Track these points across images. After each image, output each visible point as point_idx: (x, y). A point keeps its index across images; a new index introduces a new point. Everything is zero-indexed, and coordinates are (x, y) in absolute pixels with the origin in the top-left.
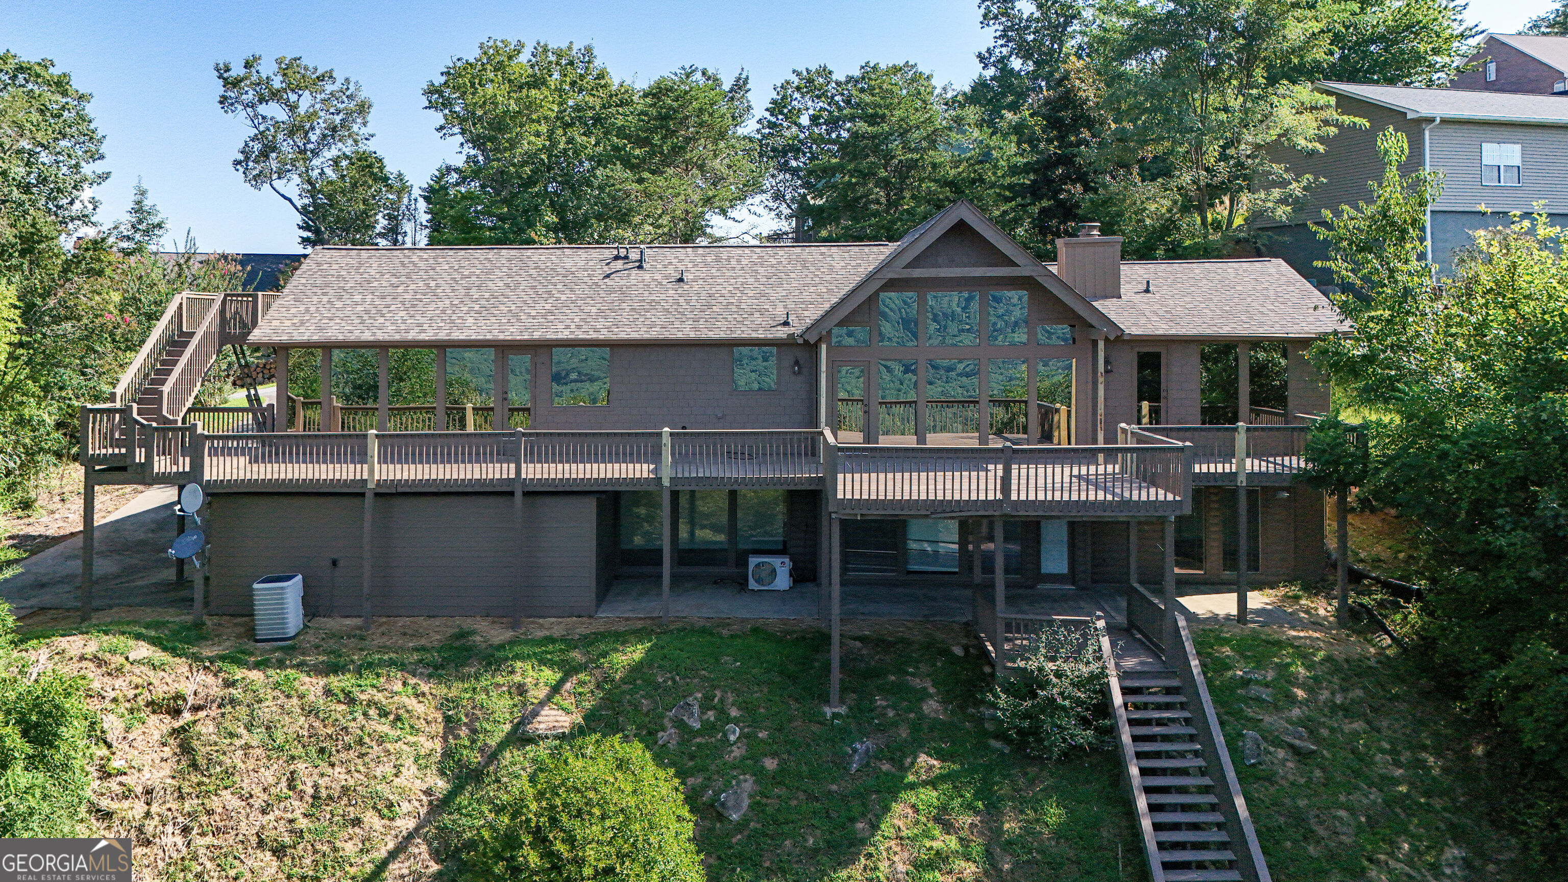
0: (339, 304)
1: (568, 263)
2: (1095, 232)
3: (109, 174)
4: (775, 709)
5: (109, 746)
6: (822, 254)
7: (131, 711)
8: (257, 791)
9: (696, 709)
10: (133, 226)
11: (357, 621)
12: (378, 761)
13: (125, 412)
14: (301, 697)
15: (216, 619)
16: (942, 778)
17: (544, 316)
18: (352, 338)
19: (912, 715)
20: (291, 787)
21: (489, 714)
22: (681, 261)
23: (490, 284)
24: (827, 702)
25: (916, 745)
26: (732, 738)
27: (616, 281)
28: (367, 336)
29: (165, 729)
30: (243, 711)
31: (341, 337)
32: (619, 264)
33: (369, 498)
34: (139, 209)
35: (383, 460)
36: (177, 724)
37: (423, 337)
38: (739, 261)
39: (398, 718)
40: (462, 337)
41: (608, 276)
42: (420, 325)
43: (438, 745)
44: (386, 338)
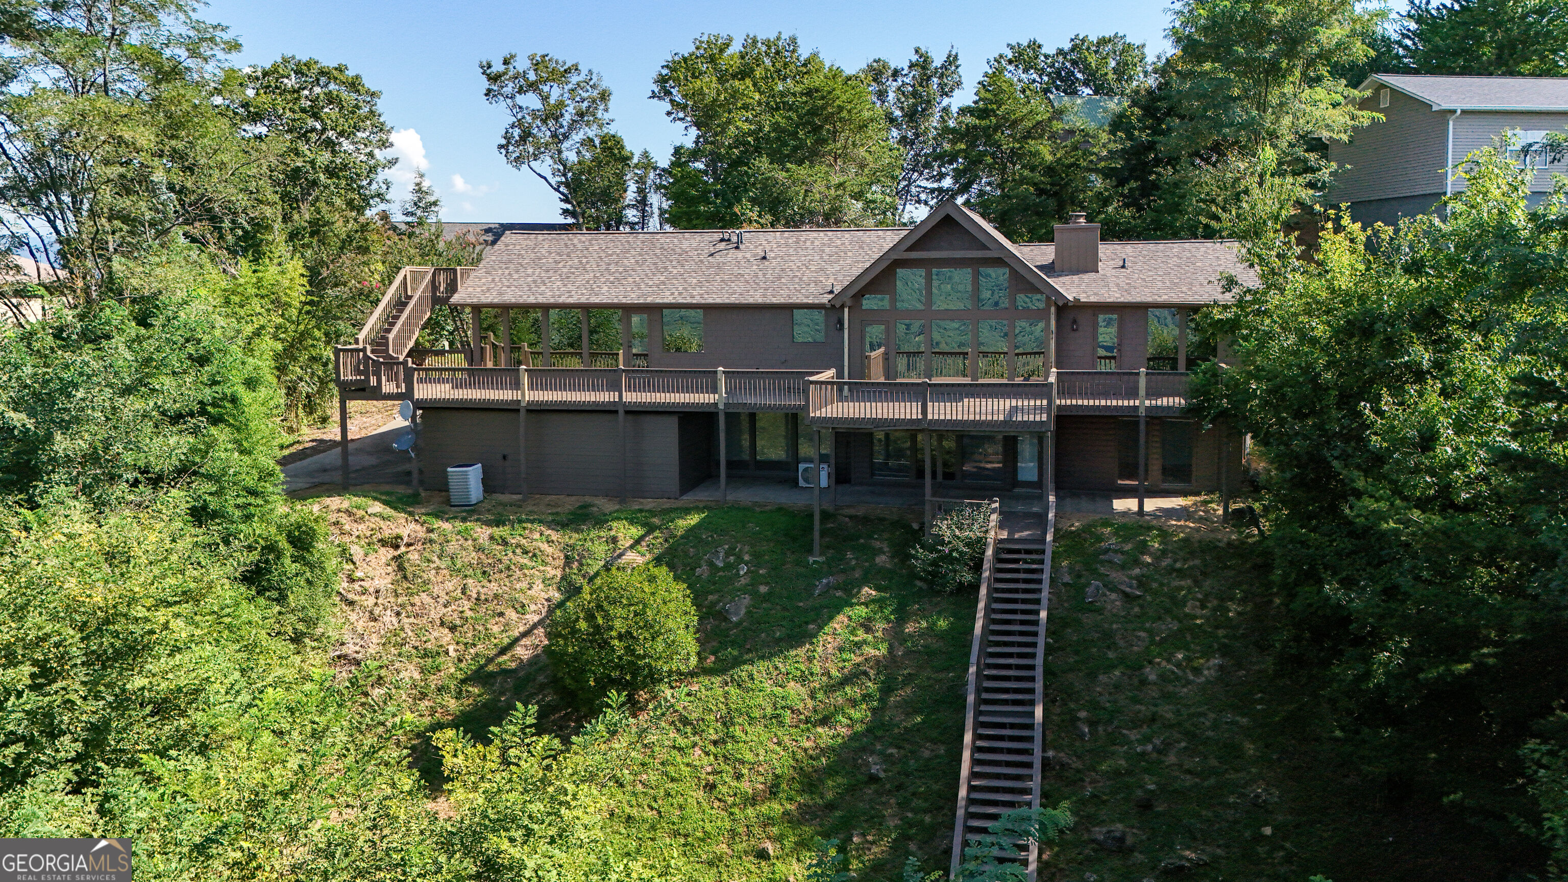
0: (516, 276)
1: (685, 245)
2: (1082, 220)
3: (397, 159)
4: (775, 556)
5: (354, 563)
6: (878, 237)
7: (369, 544)
8: (443, 594)
9: (721, 555)
10: (415, 204)
11: (519, 497)
12: (519, 580)
13: (364, 350)
14: (474, 540)
15: (428, 493)
16: (873, 601)
17: (658, 286)
18: (521, 301)
19: (867, 564)
20: (463, 593)
21: (591, 555)
22: (769, 242)
23: (625, 261)
24: (812, 554)
25: (865, 581)
26: (742, 573)
27: (718, 258)
28: (532, 300)
29: (390, 556)
30: (437, 547)
31: (513, 300)
32: (723, 245)
33: (523, 413)
34: (419, 190)
35: (531, 388)
36: (397, 553)
37: (571, 301)
38: (813, 242)
39: (535, 555)
40: (597, 301)
41: (712, 255)
42: (569, 292)
43: (559, 573)
44: (545, 301)
